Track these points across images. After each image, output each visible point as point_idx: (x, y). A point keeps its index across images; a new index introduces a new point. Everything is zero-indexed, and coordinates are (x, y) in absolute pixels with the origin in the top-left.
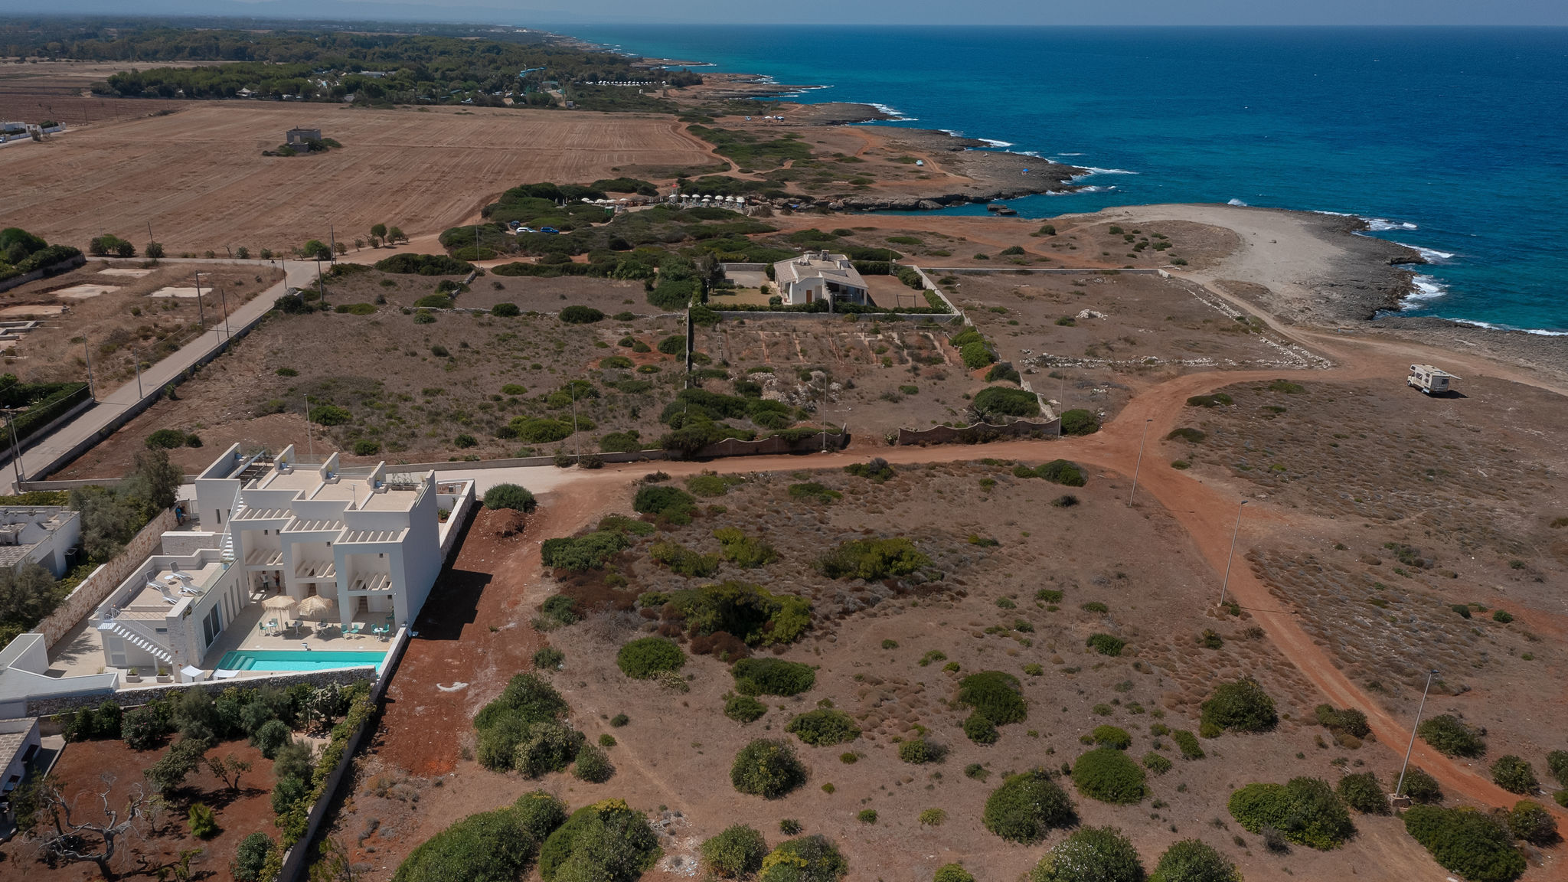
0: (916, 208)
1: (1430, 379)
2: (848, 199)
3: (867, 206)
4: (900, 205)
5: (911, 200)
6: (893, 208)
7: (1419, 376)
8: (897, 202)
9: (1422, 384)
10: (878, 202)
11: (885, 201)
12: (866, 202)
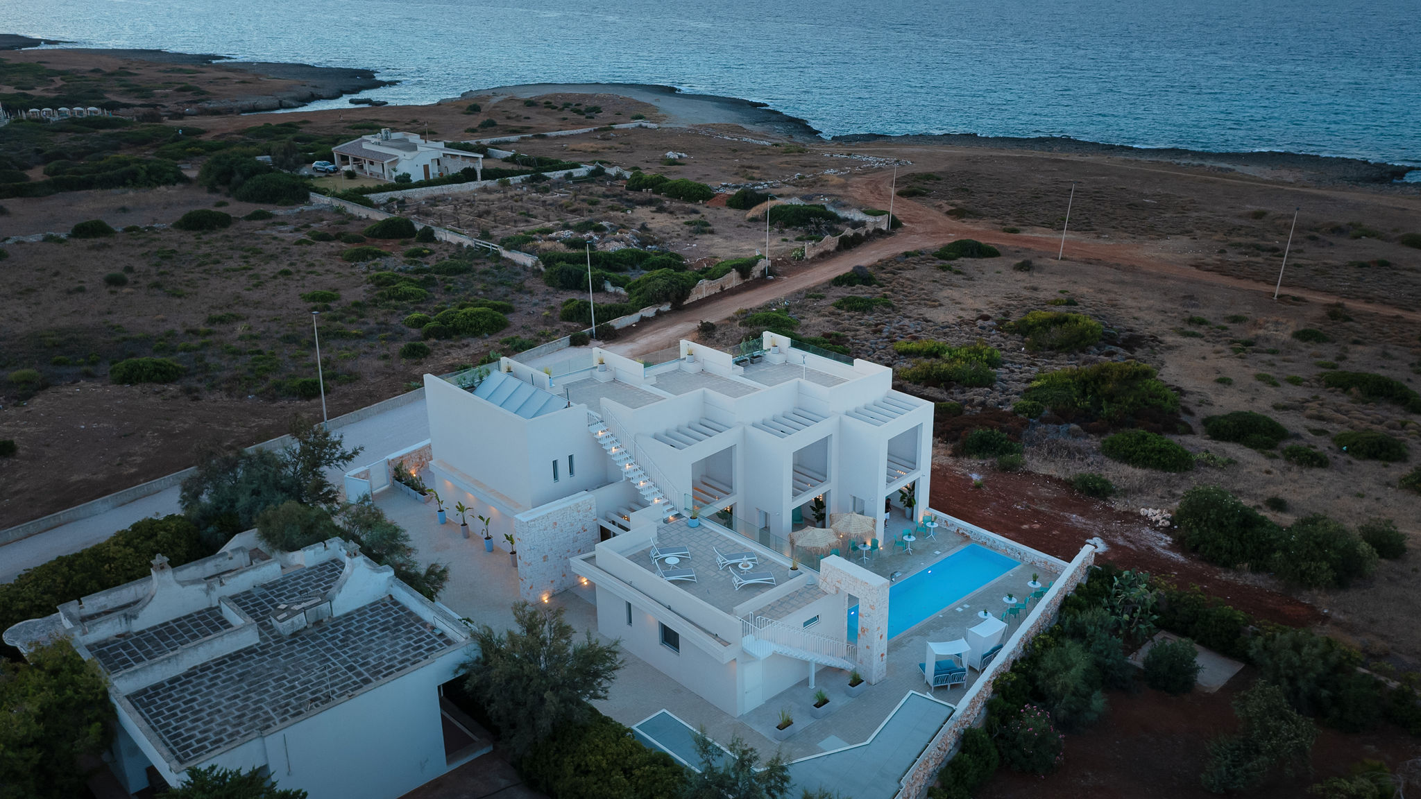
0: (280, 107)
2: (204, 104)
3: (230, 109)
4: (263, 105)
5: (272, 100)
6: (256, 109)
8: (260, 103)
10: (239, 104)
11: (247, 102)
12: (227, 105)
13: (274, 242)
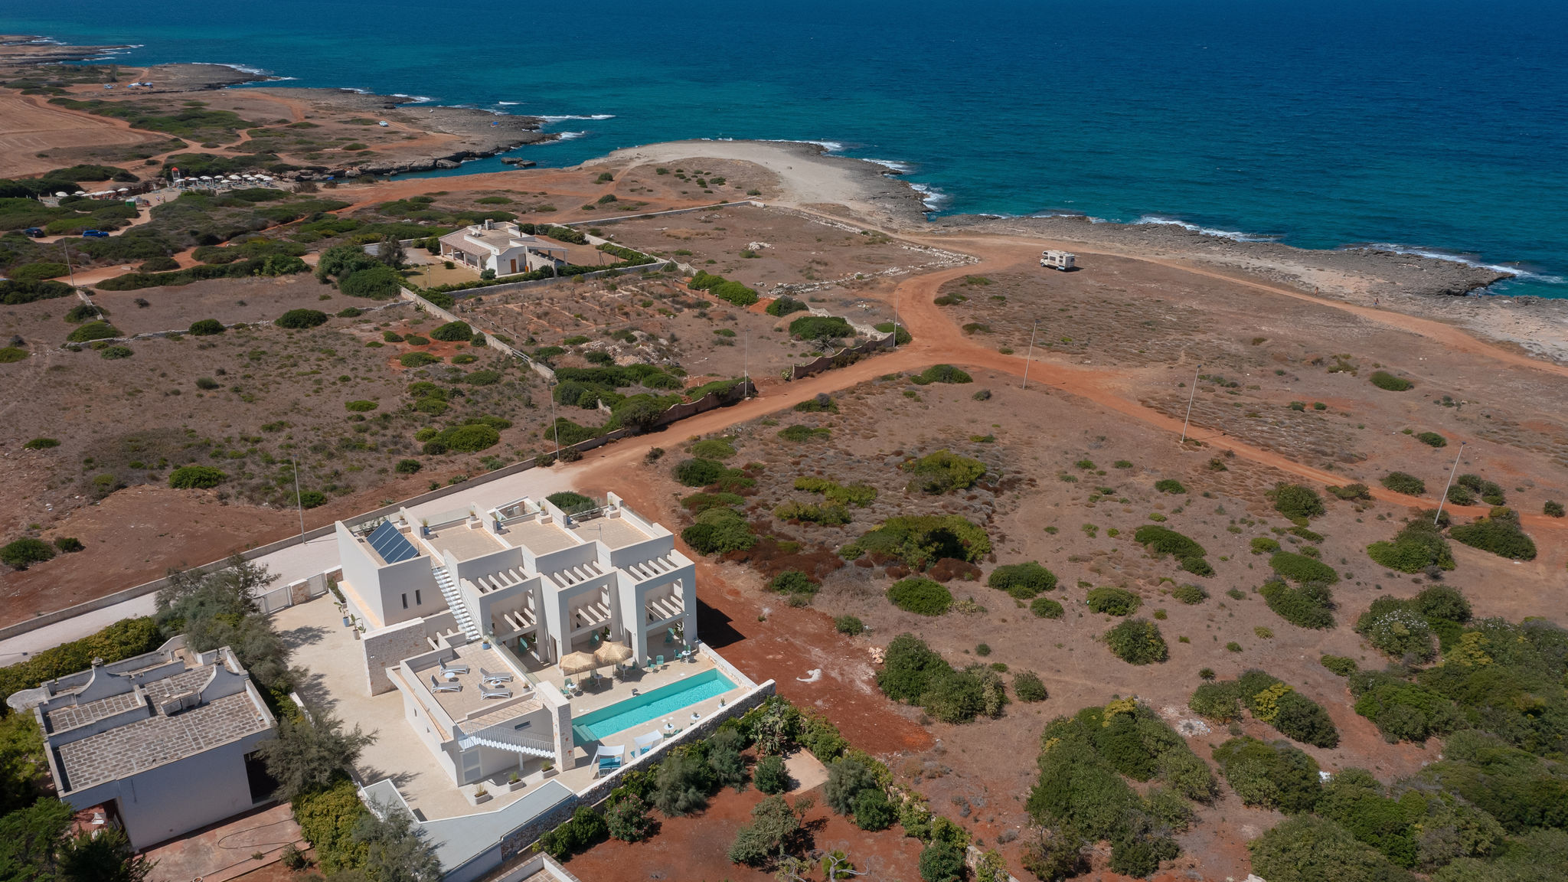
0: (433, 169)
1: (1064, 260)
2: (364, 166)
3: (388, 171)
4: (420, 166)
5: (427, 161)
6: (414, 171)
7: (1053, 259)
8: (416, 164)
9: (1057, 263)
10: (396, 166)
11: (403, 164)
12: (384, 167)
13: (352, 343)
